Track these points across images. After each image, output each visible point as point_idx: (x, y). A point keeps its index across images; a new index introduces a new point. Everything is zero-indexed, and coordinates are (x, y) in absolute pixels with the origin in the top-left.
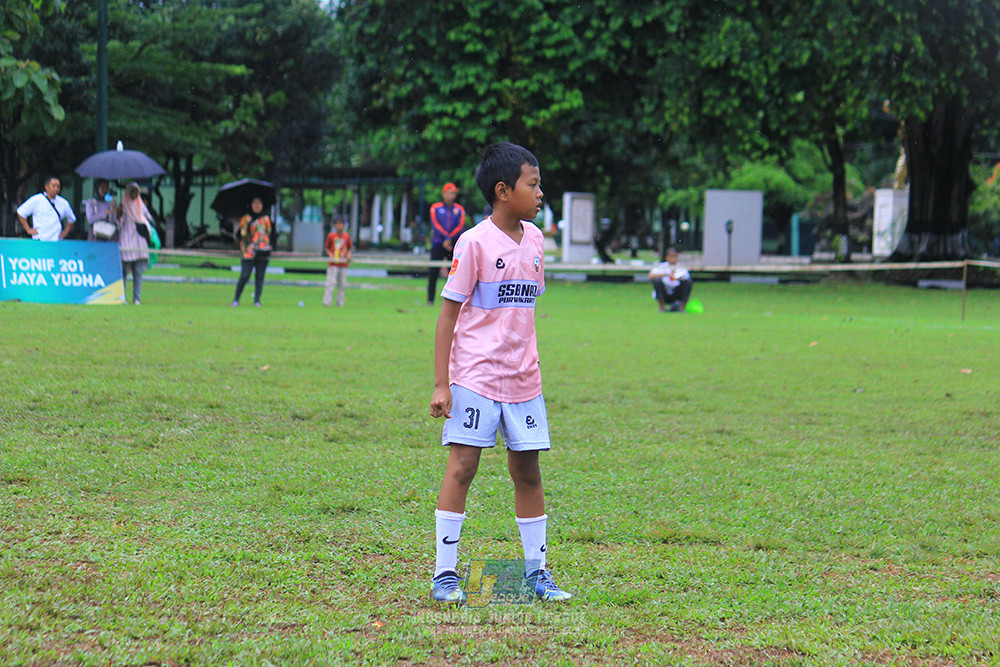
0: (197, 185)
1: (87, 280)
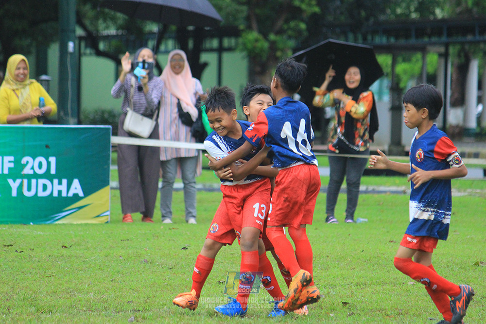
0: (211, 50)
1: (58, 188)
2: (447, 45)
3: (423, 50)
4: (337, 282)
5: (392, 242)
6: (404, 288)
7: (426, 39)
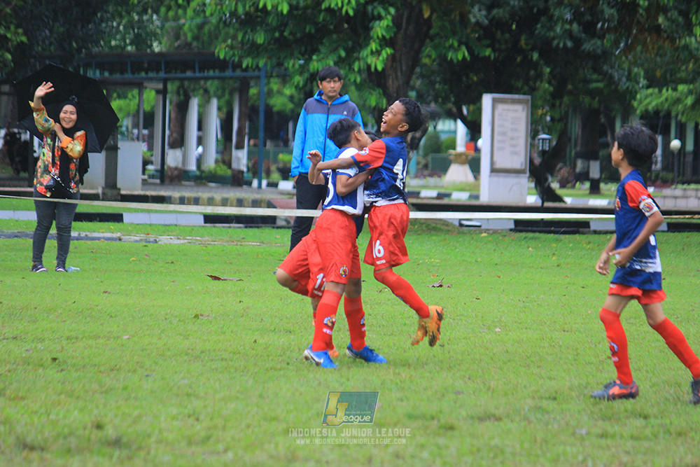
2: (165, 81)
3: (140, 86)
4: (46, 336)
5: (106, 292)
6: (118, 342)
7: (143, 74)
